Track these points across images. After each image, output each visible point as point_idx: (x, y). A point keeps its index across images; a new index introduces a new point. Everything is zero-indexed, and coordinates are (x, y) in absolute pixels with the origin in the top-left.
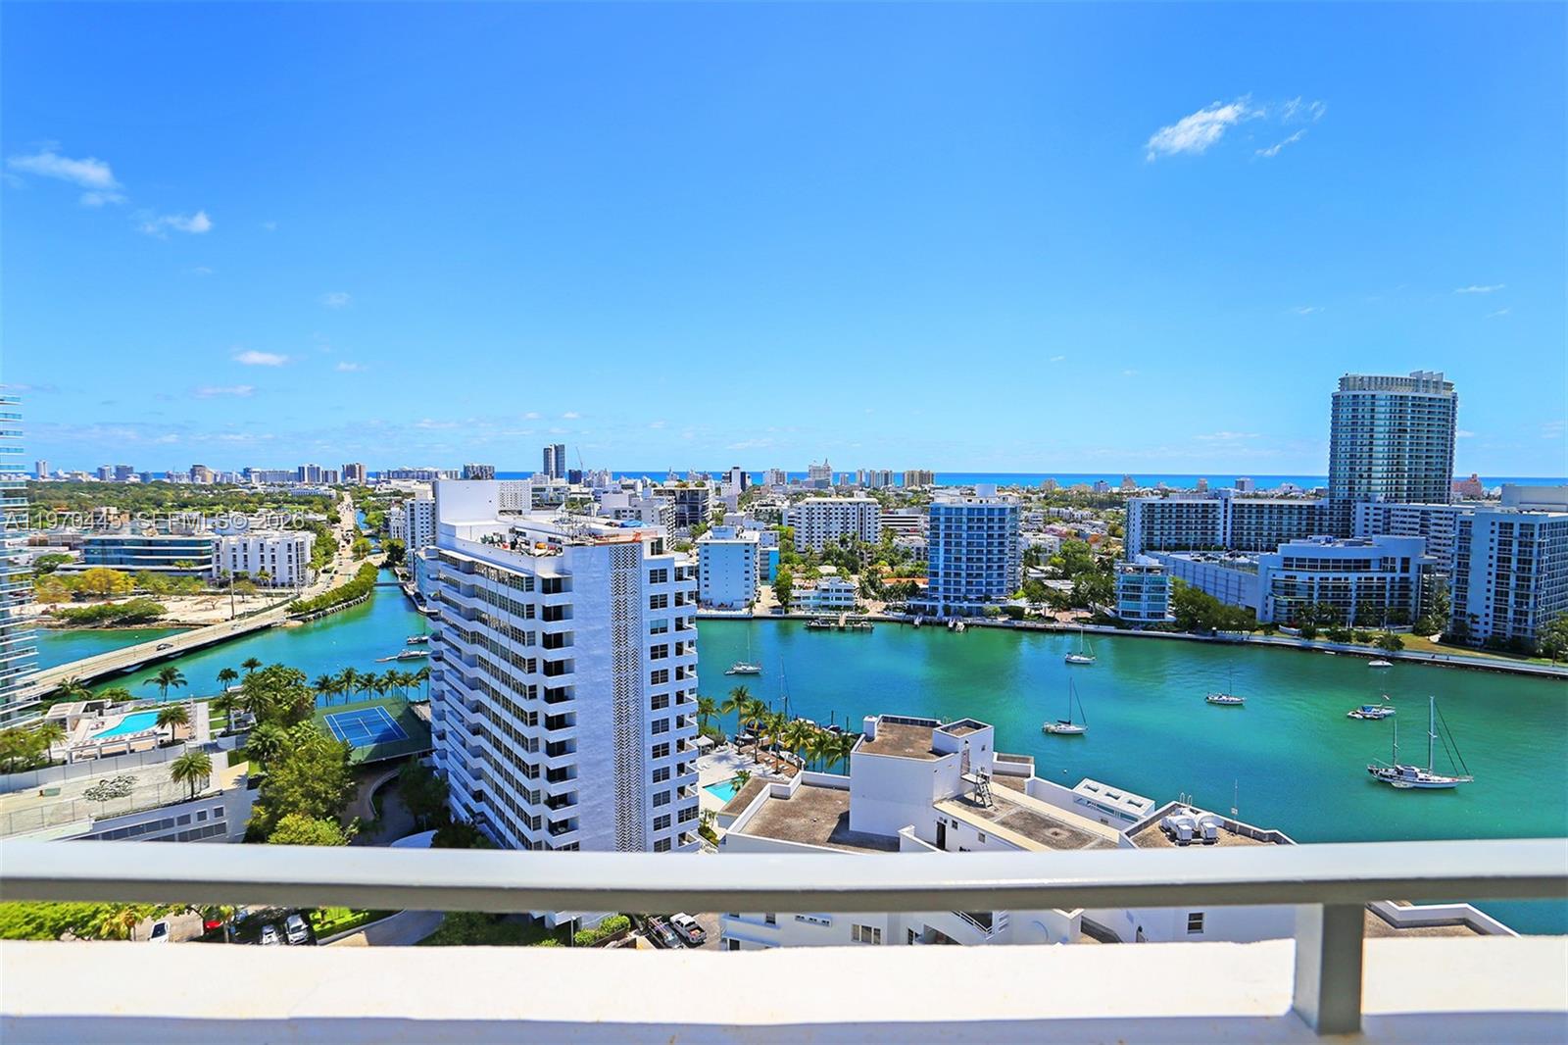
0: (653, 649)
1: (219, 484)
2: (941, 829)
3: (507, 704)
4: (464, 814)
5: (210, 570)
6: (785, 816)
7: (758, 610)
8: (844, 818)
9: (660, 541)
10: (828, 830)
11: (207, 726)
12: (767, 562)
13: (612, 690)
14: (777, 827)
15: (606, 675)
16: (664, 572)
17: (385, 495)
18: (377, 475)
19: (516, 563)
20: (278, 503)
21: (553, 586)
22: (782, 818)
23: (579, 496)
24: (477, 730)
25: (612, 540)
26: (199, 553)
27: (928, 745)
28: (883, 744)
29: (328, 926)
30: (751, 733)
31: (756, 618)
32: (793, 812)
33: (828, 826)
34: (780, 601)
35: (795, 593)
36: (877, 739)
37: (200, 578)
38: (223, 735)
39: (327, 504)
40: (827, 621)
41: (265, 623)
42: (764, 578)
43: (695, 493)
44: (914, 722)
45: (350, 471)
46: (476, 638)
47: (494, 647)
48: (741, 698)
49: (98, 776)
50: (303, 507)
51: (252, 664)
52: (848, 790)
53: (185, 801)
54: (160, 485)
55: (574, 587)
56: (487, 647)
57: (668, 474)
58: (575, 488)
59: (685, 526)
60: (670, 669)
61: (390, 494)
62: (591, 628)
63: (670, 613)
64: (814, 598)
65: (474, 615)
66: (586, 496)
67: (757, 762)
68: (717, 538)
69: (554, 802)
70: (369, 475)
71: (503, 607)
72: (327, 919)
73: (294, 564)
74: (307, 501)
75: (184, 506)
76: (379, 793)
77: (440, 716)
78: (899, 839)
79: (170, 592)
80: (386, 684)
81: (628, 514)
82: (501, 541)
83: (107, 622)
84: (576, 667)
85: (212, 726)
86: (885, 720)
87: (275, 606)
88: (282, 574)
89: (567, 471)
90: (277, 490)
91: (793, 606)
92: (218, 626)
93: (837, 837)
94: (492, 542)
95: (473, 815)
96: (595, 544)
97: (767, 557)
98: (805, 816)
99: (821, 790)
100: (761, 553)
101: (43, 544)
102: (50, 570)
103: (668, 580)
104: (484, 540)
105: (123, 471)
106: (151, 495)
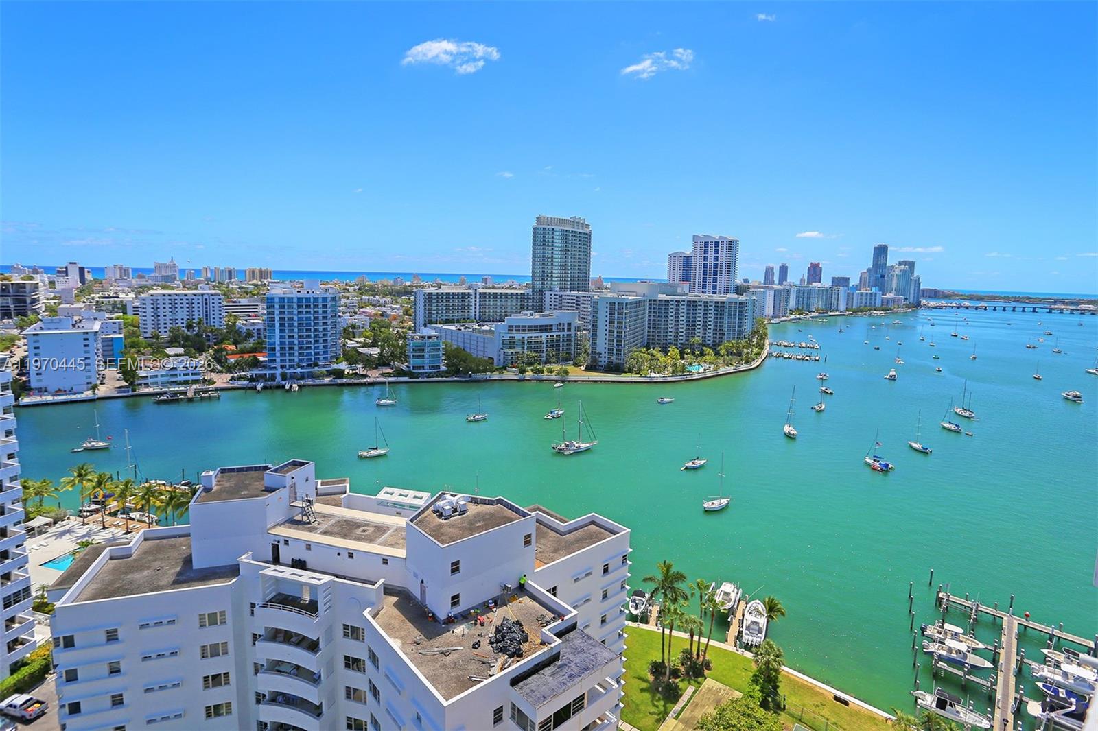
2: (276, 548)
6: (126, 573)
7: (102, 391)
8: (188, 561)
10: (172, 575)
12: (111, 348)
14: (117, 585)
22: (123, 576)
27: (260, 485)
28: (220, 492)
30: (96, 503)
31: (99, 399)
32: (137, 567)
33: (173, 571)
34: (126, 381)
35: (142, 373)
36: (215, 488)
40: (175, 394)
43: (20, 286)
44: (248, 469)
48: (84, 473)
52: (189, 535)
59: (10, 318)
64: (162, 376)
67: (104, 528)
68: (49, 329)
78: (238, 565)
86: (223, 471)
91: (141, 385)
93: (181, 578)
97: (110, 343)
98: (148, 568)
99: (165, 541)
100: (104, 341)
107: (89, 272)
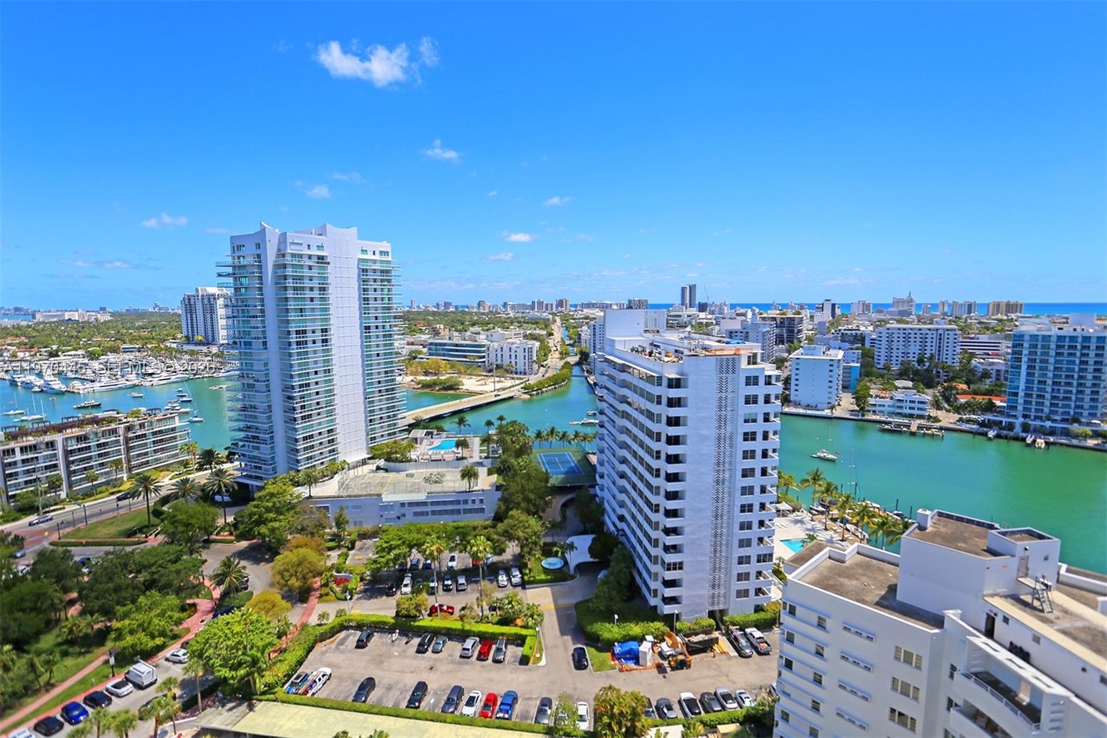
0: (745, 434)
1: (491, 312)
2: (991, 620)
3: (641, 461)
4: (612, 528)
5: (484, 362)
6: (840, 576)
7: (838, 413)
8: (893, 589)
9: (755, 355)
10: (877, 595)
11: (478, 452)
12: (850, 375)
13: (714, 461)
14: (831, 583)
15: (710, 449)
16: (756, 378)
17: (580, 318)
18: (576, 306)
19: (651, 367)
20: (521, 323)
21: (675, 384)
22: (836, 577)
23: (704, 321)
24: (623, 476)
25: (718, 353)
26: (479, 352)
27: (984, 544)
28: (934, 537)
29: (532, 579)
30: (823, 506)
31: (835, 418)
32: (848, 573)
33: (877, 592)
34: (858, 406)
35: (871, 401)
36: (930, 529)
37: (480, 366)
38: (486, 458)
39: (546, 324)
40: (899, 425)
41: (511, 395)
42: (845, 388)
43: (792, 319)
44: (969, 521)
45: (560, 303)
46: (625, 415)
47: (636, 423)
48: (816, 478)
49: (430, 470)
50: (534, 326)
51: (501, 418)
52: (897, 565)
53: (466, 492)
54: (463, 313)
55: (690, 384)
56: (630, 421)
57: (772, 305)
58: (702, 315)
59: (783, 344)
60: (757, 450)
61: (583, 318)
62: (700, 415)
63: (760, 409)
64: (889, 406)
65: (624, 400)
66: (710, 321)
67: (826, 529)
68: (807, 355)
69: (668, 531)
70: (571, 306)
71: (642, 396)
72: (532, 574)
73: (527, 361)
74: (535, 322)
75: (473, 325)
76: (565, 505)
77: (601, 463)
78: (944, 617)
79: (465, 373)
80: (573, 439)
81: (739, 334)
82: (644, 351)
83: (437, 388)
84: (688, 441)
85: (481, 451)
86: (940, 514)
87: (516, 385)
88: (520, 367)
89: (697, 303)
90: (520, 315)
91: (869, 411)
92: (487, 395)
93: (885, 603)
94: (637, 351)
95: (618, 530)
96: (706, 356)
97: (849, 371)
98: (857, 579)
99: (874, 562)
100: (844, 368)
101: (413, 344)
102: (415, 358)
103: (760, 384)
104: (632, 350)
105: (447, 305)
106: (459, 318)
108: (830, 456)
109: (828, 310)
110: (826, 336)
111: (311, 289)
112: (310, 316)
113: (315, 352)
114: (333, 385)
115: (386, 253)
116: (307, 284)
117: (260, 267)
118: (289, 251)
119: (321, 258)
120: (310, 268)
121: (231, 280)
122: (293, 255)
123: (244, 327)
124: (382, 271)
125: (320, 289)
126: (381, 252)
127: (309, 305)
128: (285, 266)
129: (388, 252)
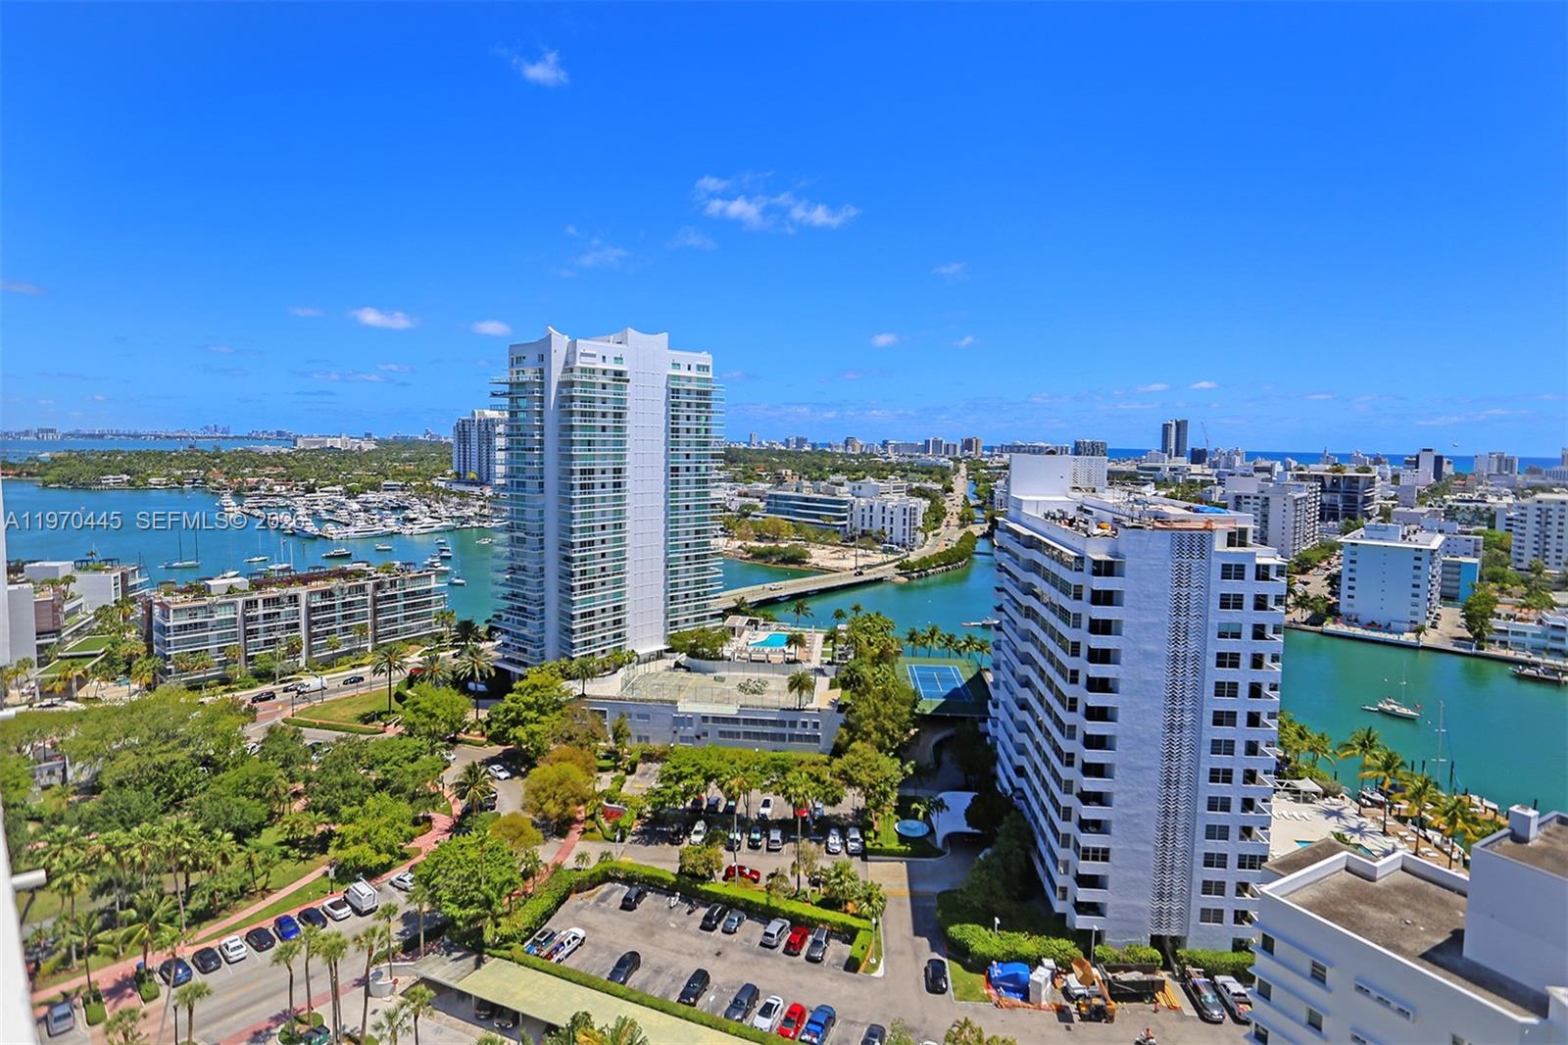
0: (1220, 655)
1: (864, 454)
3: (1050, 684)
4: (1006, 785)
5: (845, 525)
6: (1360, 901)
7: (1430, 638)
8: (1456, 937)
9: (1243, 532)
10: (1428, 941)
11: (820, 653)
12: (1457, 577)
13: (1165, 692)
15: (1158, 674)
16: (1240, 568)
17: (997, 468)
18: (991, 449)
19: (1070, 542)
20: (905, 471)
21: (1105, 569)
22: (1355, 902)
23: (1199, 478)
24: (1024, 705)
25: (1180, 525)
26: (839, 511)
28: (1543, 853)
29: (877, 847)
30: (1382, 794)
31: (1424, 648)
32: (1378, 900)
33: (1429, 938)
34: (1470, 631)
35: (1497, 624)
36: (1533, 842)
37: (838, 532)
38: (829, 663)
39: (943, 474)
40: (1554, 670)
41: (879, 576)
42: (1448, 598)
43: (1354, 480)
45: (968, 444)
46: (1030, 613)
47: (1044, 625)
48: (1367, 744)
49: (748, 675)
50: (925, 477)
51: (857, 609)
53: (795, 709)
54: (823, 453)
55: (1127, 572)
56: (1037, 623)
57: (1322, 455)
58: (1196, 469)
59: (1336, 519)
60: (1240, 683)
61: (1000, 468)
62: (1144, 620)
63: (1247, 617)
64: (1535, 636)
65: (1028, 589)
66: (1209, 478)
67: (1385, 833)
68: (1372, 538)
69: (1087, 798)
70: (984, 448)
71: (1054, 584)
72: (878, 841)
73: (907, 527)
74: (928, 471)
75: (836, 471)
76: (939, 746)
77: (996, 685)
78: (1549, 999)
79: (816, 540)
80: (965, 647)
81: (1252, 500)
82: (1063, 517)
83: (774, 560)
84: (1123, 659)
85: (824, 654)
87: (889, 562)
88: (898, 535)
89: (1188, 449)
90: (907, 459)
91: (1492, 641)
92: (845, 573)
93: (1439, 957)
95: (1014, 790)
97: (1456, 570)
98: (1393, 912)
99: (1433, 888)
100: (1445, 564)
101: (746, 495)
102: (747, 515)
103: (1247, 576)
104: (1047, 516)
105: (800, 442)
106: (816, 461)
107: (1449, 463)
108: (1404, 711)
109: (1427, 467)
110: (1415, 510)
111: (604, 415)
112: (600, 450)
113: (604, 499)
114: (625, 546)
115: (707, 368)
116: (599, 408)
117: (541, 385)
118: (578, 364)
119: (619, 373)
120: (604, 386)
121: (506, 401)
122: (583, 370)
123: (518, 463)
124: (699, 393)
125: (616, 415)
126: (699, 367)
127: (600, 436)
128: (572, 384)
129: (708, 367)
